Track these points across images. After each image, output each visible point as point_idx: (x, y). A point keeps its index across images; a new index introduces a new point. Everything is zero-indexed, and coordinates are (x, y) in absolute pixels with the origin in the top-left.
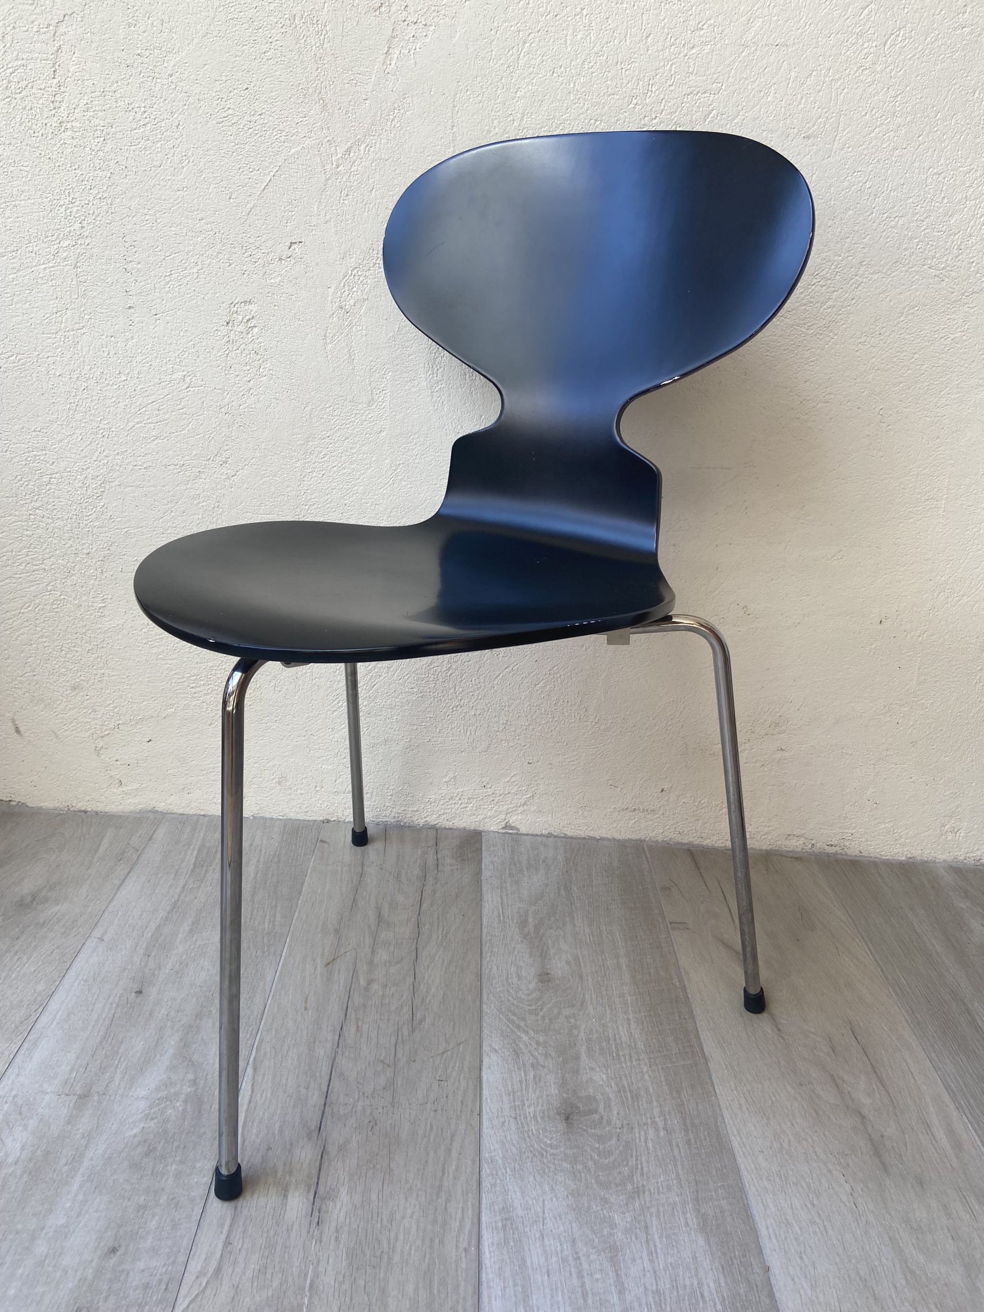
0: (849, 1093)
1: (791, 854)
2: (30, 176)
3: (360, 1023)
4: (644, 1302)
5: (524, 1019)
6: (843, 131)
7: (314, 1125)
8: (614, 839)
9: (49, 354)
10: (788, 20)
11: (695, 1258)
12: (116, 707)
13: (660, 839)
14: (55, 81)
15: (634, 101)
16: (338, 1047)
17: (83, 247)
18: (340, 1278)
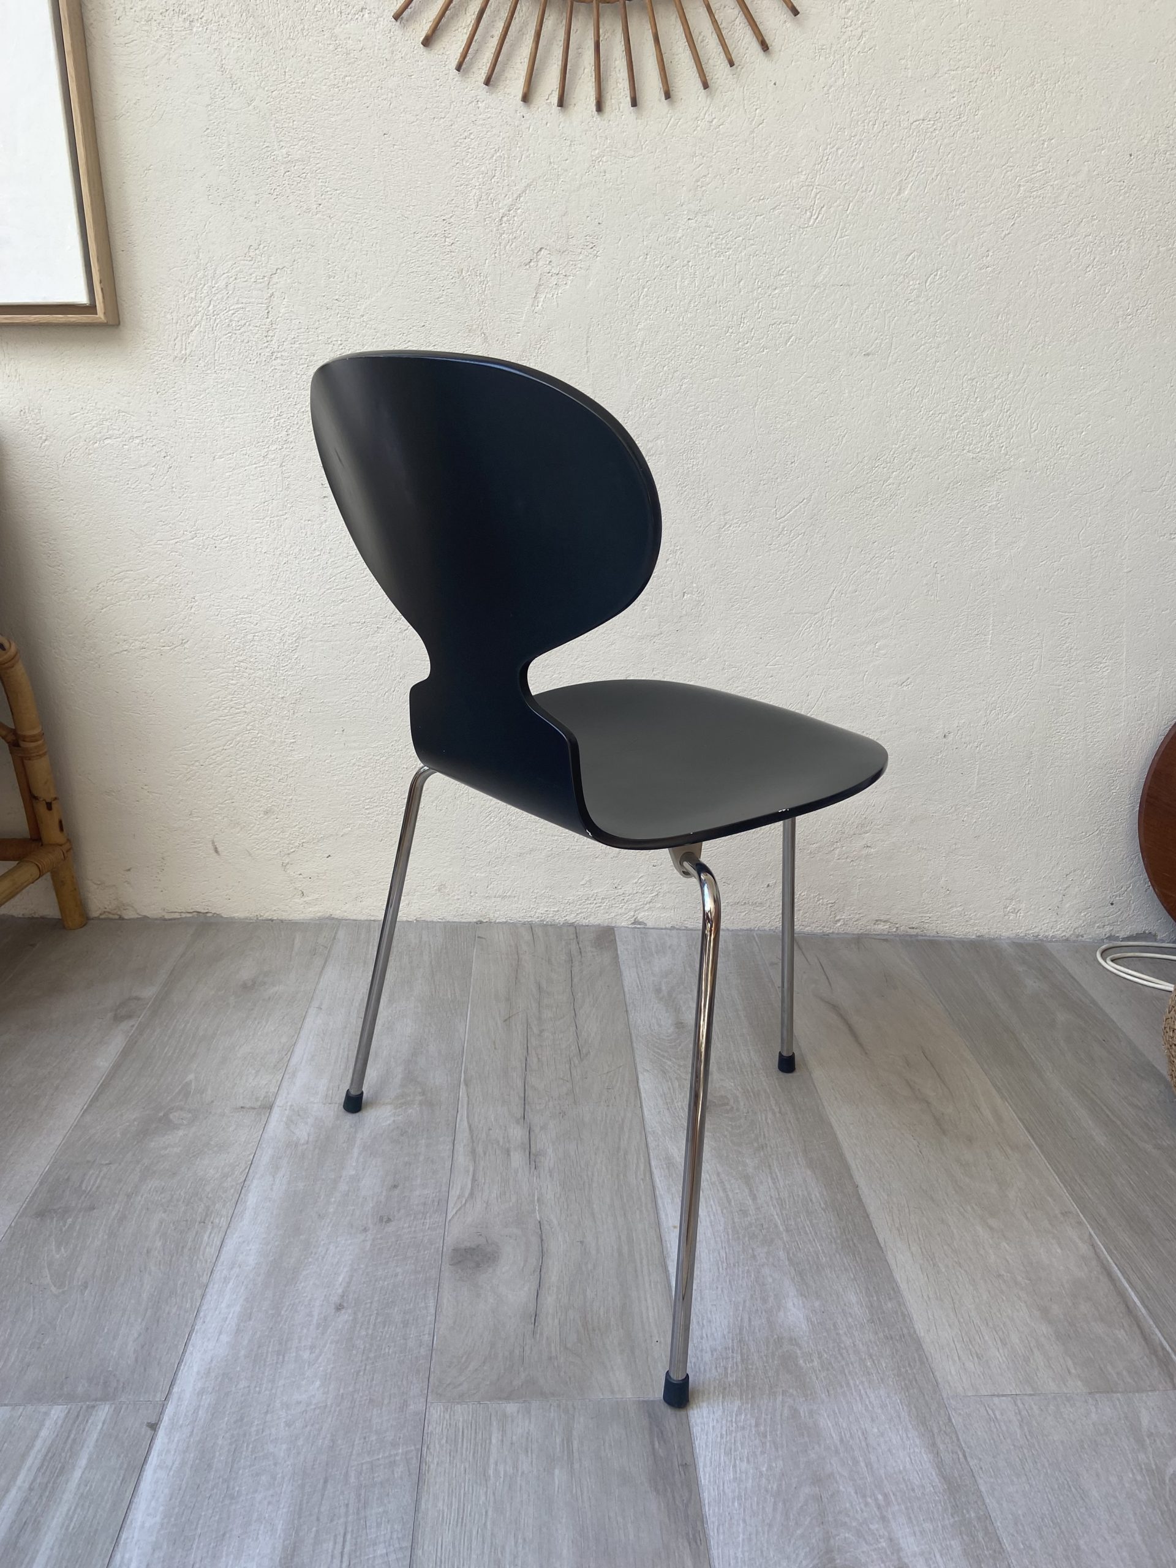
0: (919, 1090)
1: (878, 937)
2: (246, 394)
3: (540, 1057)
4: (770, 1203)
5: (666, 1051)
6: (896, 349)
7: (519, 1114)
8: (728, 930)
9: (256, 536)
10: (849, 266)
11: (805, 1180)
12: (301, 828)
13: (767, 928)
14: (269, 320)
15: (730, 331)
16: (526, 1070)
17: (288, 450)
18: (558, 1195)
